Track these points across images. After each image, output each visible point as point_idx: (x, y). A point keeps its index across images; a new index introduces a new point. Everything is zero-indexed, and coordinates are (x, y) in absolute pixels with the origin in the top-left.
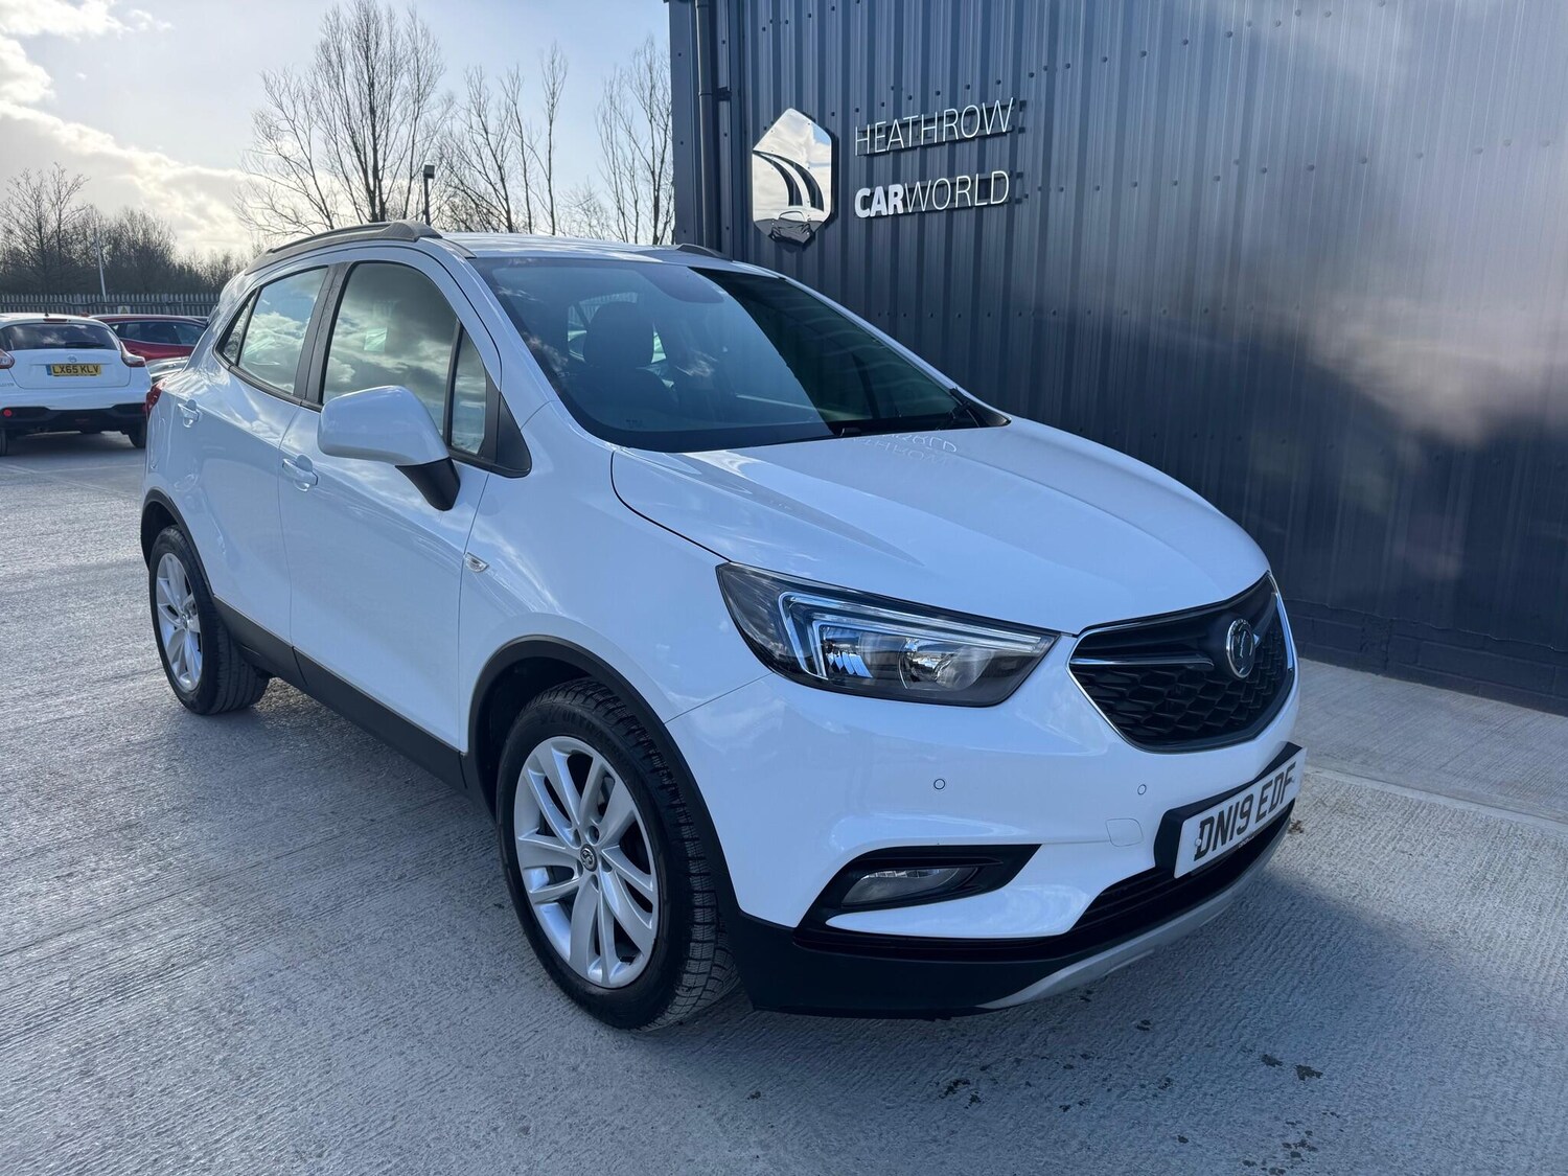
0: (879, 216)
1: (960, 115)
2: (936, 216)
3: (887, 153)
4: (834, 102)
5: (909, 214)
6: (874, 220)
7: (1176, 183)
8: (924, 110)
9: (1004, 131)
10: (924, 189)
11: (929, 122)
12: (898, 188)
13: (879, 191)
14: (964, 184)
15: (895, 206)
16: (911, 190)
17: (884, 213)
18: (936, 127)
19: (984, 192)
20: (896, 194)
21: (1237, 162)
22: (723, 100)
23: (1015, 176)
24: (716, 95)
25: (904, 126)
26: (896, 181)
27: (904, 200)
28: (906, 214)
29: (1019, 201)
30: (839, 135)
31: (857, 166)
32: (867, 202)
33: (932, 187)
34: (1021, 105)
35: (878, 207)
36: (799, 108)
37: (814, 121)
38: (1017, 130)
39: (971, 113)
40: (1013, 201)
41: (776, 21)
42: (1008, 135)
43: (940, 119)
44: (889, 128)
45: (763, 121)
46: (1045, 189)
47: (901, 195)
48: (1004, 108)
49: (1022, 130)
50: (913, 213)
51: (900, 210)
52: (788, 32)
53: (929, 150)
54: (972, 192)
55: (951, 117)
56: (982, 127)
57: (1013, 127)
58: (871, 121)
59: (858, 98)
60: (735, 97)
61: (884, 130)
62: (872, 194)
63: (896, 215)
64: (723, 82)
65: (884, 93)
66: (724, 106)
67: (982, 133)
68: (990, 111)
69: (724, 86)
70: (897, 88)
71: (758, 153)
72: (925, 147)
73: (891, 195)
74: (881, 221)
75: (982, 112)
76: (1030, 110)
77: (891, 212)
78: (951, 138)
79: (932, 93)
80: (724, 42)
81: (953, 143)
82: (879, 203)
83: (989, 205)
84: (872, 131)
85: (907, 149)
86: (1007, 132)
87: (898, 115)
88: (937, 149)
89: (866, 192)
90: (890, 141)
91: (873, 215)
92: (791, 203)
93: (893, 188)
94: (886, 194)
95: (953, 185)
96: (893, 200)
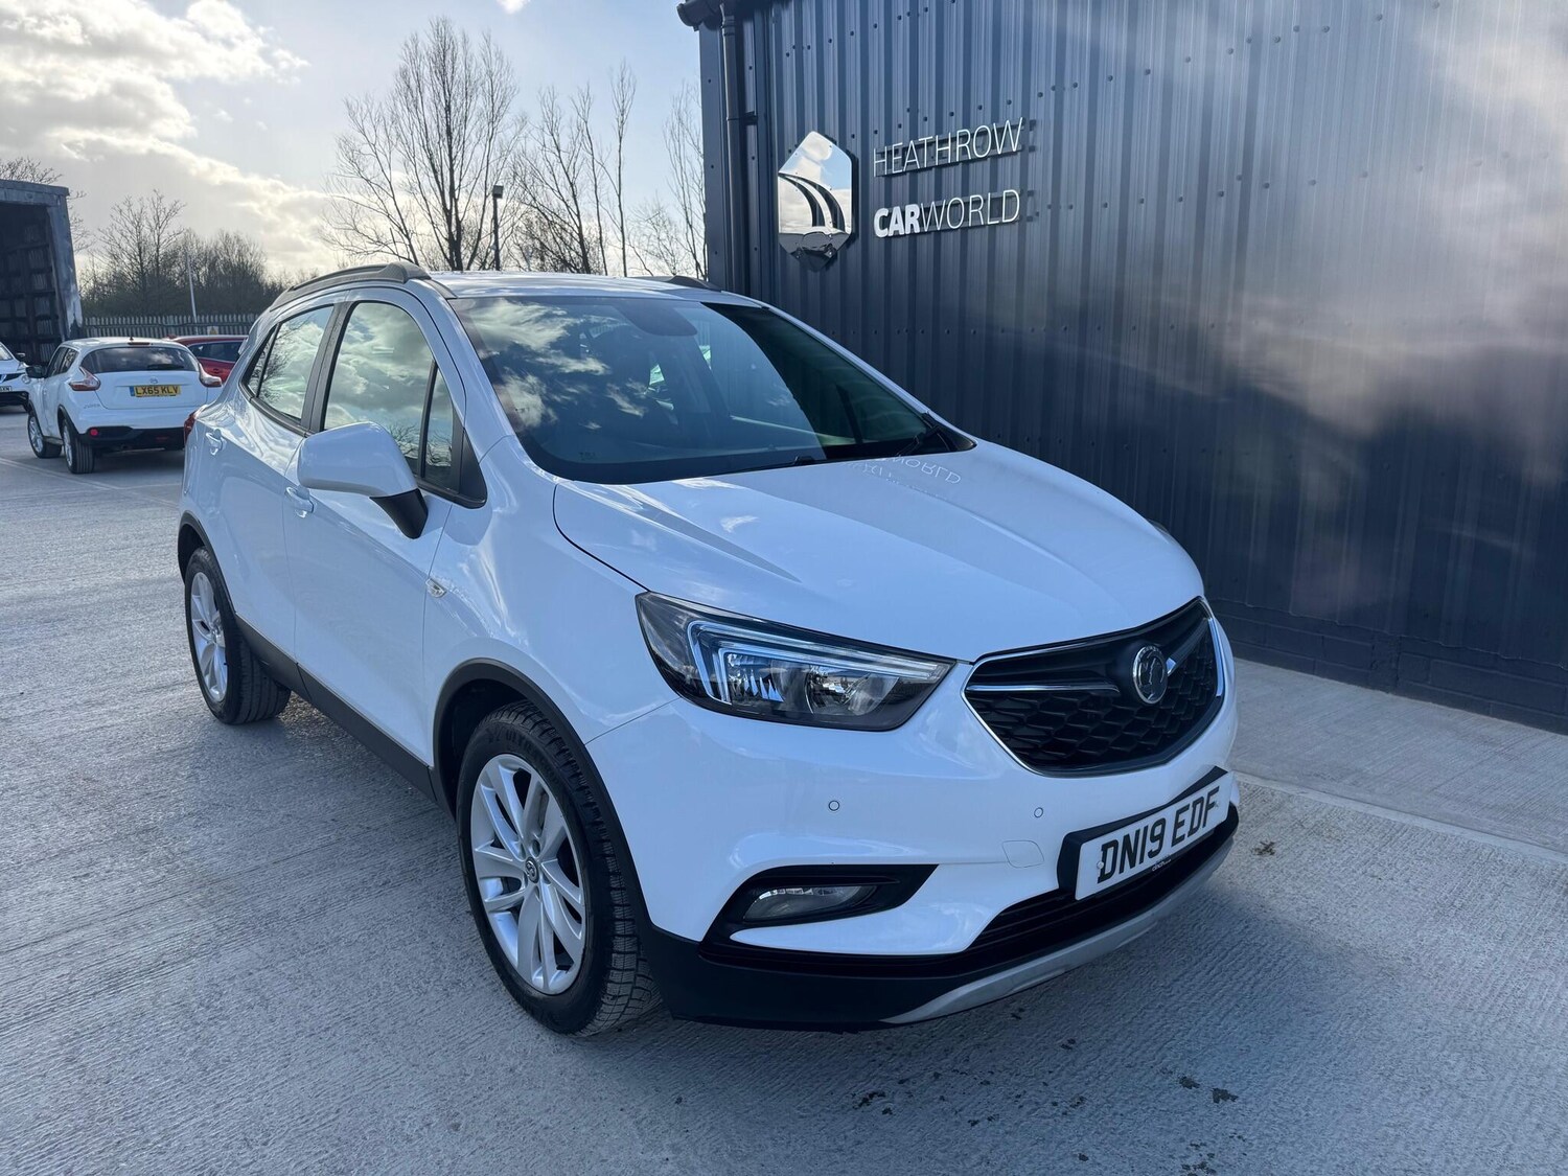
0: (897, 235)
1: (972, 135)
2: (951, 234)
3: (904, 173)
4: (854, 125)
5: (925, 233)
6: (893, 239)
7: (1181, 199)
8: (939, 131)
9: (1014, 150)
10: (939, 208)
11: (943, 142)
12: (915, 208)
13: (897, 211)
14: (977, 203)
15: (912, 225)
16: (927, 210)
17: (901, 233)
18: (949, 148)
19: (996, 211)
20: (912, 214)
21: (1239, 178)
22: (751, 124)
23: (1026, 194)
24: (743, 119)
25: (919, 147)
26: (913, 201)
27: (920, 220)
28: (921, 233)
29: (1030, 219)
30: (859, 156)
31: (876, 187)
32: (885, 222)
33: (946, 206)
34: (1031, 125)
35: (896, 226)
36: (822, 131)
37: (835, 143)
38: (1027, 148)
39: (983, 133)
40: (1023, 219)
41: (799, 47)
42: (1019, 154)
43: (954, 139)
44: (905, 149)
45: (788, 145)
46: (1055, 207)
47: (917, 215)
48: (1014, 127)
49: (1033, 149)
50: (929, 232)
51: (917, 230)
52: (811, 57)
53: (944, 170)
54: (984, 211)
55: (964, 137)
56: (994, 146)
57: (1023, 147)
58: (889, 142)
59: (877, 121)
60: (761, 120)
61: (900, 152)
62: (890, 214)
63: (912, 234)
64: (751, 107)
65: (901, 115)
66: (752, 130)
67: (993, 153)
68: (1001, 131)
69: (752, 110)
70: (913, 110)
71: (783, 176)
72: (940, 167)
73: (908, 215)
74: (899, 240)
75: (993, 132)
76: (1040, 130)
77: (908, 232)
78: (964, 158)
79: (946, 115)
80: (751, 68)
81: (966, 163)
82: (896, 222)
83: (1001, 224)
84: (890, 152)
85: (923, 170)
86: (1017, 151)
87: (914, 136)
88: (952, 169)
89: (884, 212)
90: (907, 161)
91: (891, 234)
92: (814, 224)
93: (909, 208)
94: (903, 214)
95: (967, 204)
96: (910, 220)
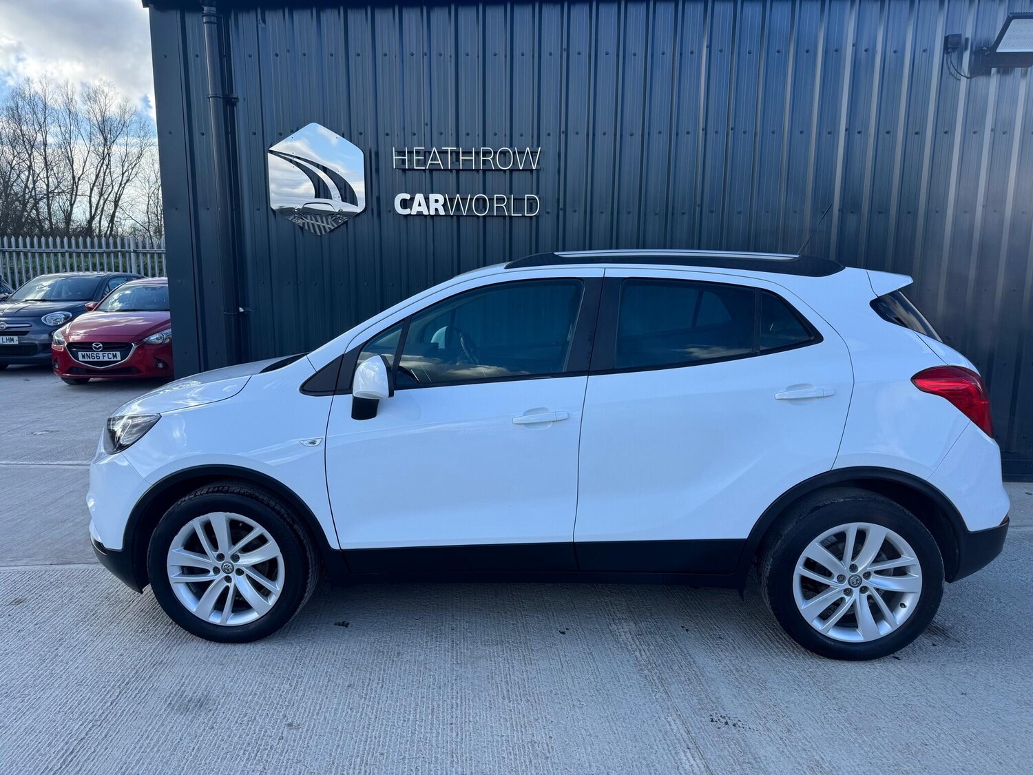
0: (420, 214)
1: (495, 153)
2: (474, 219)
3: (424, 170)
5: (449, 216)
6: (415, 217)
8: (461, 145)
9: (534, 168)
10: (464, 200)
11: (467, 153)
12: (440, 198)
13: (419, 197)
14: (500, 200)
15: (436, 210)
16: (452, 200)
17: (426, 212)
18: (473, 158)
19: (519, 207)
20: (437, 201)
23: (543, 199)
24: (229, 100)
25: (443, 153)
26: (436, 192)
27: (444, 205)
28: (445, 215)
30: (372, 150)
31: (390, 176)
32: (405, 204)
33: (471, 199)
35: (418, 208)
36: (326, 124)
39: (504, 153)
40: (543, 215)
41: (293, 52)
42: (536, 171)
43: (478, 153)
44: (426, 153)
46: (564, 210)
47: (441, 201)
48: (533, 153)
50: (454, 216)
51: (442, 212)
52: (306, 62)
53: (466, 173)
54: (508, 206)
55: (488, 153)
56: (515, 163)
57: (540, 167)
58: (408, 145)
59: (389, 125)
61: (422, 154)
62: (412, 199)
63: (435, 216)
67: (515, 167)
68: (522, 153)
71: (272, 152)
72: (462, 171)
73: (431, 201)
74: (422, 218)
75: (514, 153)
77: (433, 212)
78: (486, 167)
79: (463, 134)
81: (489, 171)
82: (420, 205)
83: (523, 216)
84: (411, 153)
85: (446, 170)
87: (434, 144)
88: (474, 173)
89: (407, 196)
90: (429, 162)
91: (414, 212)
92: (317, 196)
93: (432, 197)
94: (427, 199)
95: (491, 200)
96: (433, 206)
